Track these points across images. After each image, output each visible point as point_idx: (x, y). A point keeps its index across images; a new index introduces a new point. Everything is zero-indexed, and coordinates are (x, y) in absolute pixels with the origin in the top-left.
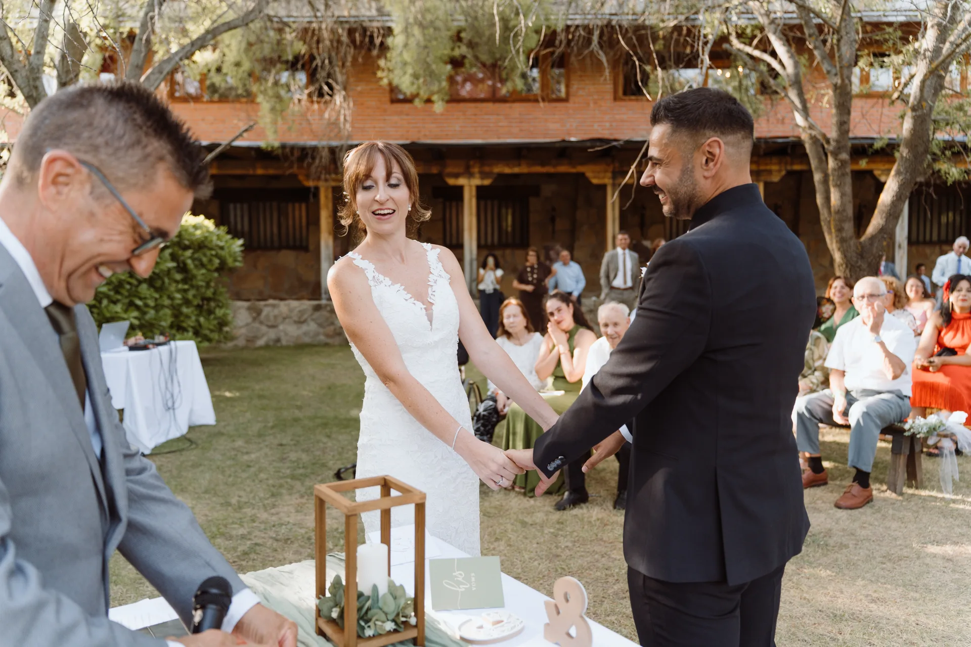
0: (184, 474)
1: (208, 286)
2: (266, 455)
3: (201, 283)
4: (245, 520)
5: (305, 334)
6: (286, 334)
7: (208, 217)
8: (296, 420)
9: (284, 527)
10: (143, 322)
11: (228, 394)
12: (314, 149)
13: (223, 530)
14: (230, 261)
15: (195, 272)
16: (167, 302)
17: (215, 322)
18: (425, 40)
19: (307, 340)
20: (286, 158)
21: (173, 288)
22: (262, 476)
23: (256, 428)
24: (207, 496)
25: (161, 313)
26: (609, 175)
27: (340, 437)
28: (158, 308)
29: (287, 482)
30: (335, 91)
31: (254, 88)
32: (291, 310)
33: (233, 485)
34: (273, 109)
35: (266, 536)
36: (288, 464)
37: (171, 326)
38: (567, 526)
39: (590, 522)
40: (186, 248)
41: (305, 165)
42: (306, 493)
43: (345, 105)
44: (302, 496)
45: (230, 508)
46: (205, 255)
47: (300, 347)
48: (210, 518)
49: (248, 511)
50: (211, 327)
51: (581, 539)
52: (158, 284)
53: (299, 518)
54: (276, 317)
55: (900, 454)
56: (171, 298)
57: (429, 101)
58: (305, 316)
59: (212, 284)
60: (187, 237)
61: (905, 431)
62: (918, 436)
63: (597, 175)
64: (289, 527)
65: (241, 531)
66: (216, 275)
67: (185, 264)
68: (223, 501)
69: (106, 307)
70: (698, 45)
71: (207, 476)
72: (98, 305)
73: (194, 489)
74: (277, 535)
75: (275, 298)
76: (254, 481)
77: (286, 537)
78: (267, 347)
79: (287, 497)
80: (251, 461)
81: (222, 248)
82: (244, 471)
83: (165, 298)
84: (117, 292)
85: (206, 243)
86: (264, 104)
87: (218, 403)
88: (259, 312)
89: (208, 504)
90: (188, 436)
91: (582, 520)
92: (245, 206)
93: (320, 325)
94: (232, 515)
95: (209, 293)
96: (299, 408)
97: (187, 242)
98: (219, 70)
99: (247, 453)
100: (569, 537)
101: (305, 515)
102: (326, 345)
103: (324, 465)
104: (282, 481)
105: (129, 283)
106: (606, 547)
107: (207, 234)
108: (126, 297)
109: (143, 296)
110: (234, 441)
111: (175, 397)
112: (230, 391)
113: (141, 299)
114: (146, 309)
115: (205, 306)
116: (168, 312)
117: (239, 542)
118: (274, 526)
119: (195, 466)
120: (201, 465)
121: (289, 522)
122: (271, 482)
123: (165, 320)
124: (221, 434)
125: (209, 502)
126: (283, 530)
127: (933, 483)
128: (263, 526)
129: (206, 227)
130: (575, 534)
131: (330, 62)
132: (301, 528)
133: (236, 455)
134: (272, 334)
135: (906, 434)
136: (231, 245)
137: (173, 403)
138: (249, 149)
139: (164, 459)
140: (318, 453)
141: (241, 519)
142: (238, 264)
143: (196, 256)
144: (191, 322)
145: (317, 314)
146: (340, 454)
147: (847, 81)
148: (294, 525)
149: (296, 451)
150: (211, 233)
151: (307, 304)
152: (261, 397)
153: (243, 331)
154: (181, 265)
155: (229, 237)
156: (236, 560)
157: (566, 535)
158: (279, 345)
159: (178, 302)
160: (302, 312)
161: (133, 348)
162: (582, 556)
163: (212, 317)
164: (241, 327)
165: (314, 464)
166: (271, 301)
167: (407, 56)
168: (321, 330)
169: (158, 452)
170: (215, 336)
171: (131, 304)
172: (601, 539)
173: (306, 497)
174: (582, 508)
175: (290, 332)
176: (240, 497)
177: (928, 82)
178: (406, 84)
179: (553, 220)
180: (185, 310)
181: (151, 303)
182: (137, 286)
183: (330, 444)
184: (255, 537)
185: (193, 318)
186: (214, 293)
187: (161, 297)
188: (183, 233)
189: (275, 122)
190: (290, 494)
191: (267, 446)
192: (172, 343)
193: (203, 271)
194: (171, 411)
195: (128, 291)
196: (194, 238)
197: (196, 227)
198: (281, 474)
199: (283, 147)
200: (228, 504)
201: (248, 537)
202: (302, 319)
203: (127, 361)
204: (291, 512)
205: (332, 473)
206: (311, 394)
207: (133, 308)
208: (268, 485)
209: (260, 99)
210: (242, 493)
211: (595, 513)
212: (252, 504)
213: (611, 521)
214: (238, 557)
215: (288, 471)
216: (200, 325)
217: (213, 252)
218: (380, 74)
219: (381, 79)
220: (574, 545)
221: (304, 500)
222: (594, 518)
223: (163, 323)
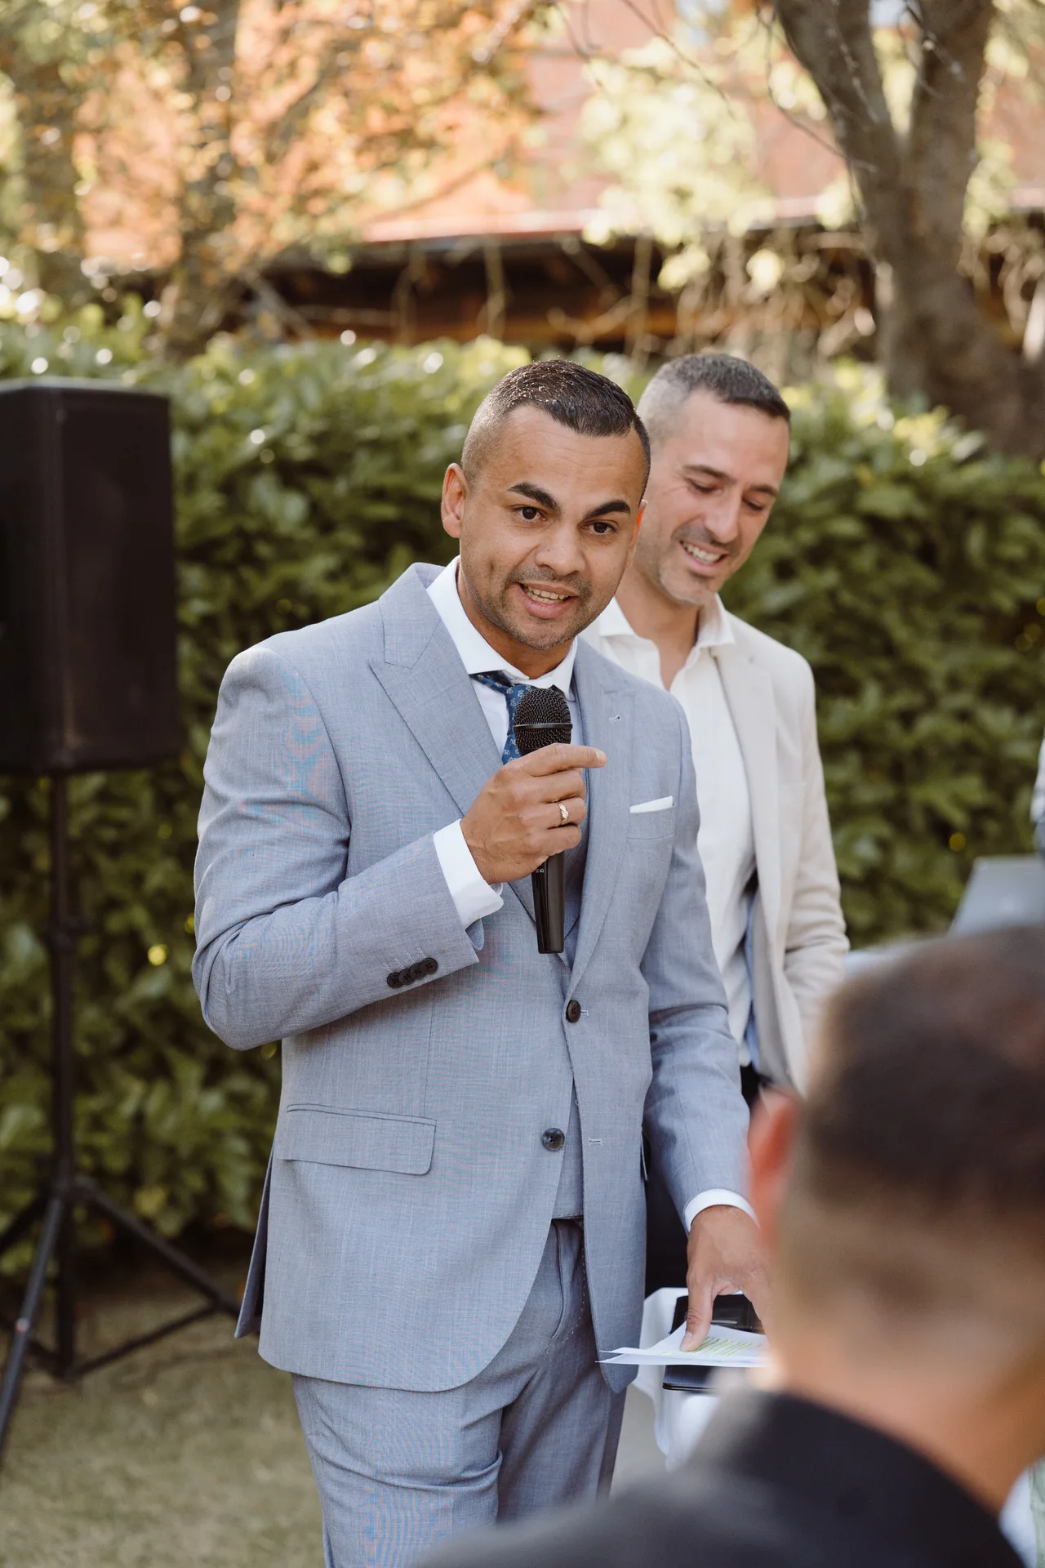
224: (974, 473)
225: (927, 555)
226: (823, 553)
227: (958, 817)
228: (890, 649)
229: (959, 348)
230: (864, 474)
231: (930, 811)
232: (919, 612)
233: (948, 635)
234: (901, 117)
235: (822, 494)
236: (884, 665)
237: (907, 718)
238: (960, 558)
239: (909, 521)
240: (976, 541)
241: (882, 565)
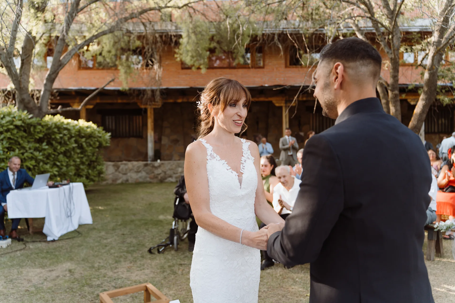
0: (73, 250)
1: (93, 155)
2: (115, 239)
3: (89, 154)
4: (101, 276)
5: (140, 177)
6: (131, 178)
7: (94, 123)
8: (132, 221)
9: (120, 280)
10: (60, 173)
11: (100, 208)
12: (144, 91)
13: (89, 282)
14: (104, 144)
15: (87, 148)
16: (72, 163)
17: (97, 172)
18: (197, 40)
19: (141, 180)
20: (131, 94)
21: (76, 156)
22: (112, 251)
23: (112, 225)
24: (83, 262)
25: (70, 168)
26: (284, 102)
27: (153, 230)
28: (67, 166)
29: (124, 255)
30: (154, 63)
31: (117, 63)
32: (133, 166)
33: (97, 256)
34: (126, 72)
35: (110, 285)
36: (126, 245)
37: (75, 175)
38: (264, 279)
39: (276, 277)
40: (83, 137)
41: (140, 97)
42: (133, 261)
43: (159, 70)
44: (131, 263)
45: (94, 269)
46: (92, 140)
47: (138, 184)
48: (83, 275)
49: (103, 271)
50: (95, 175)
51: (272, 287)
52: (68, 154)
53: (128, 275)
54: (126, 170)
55: (432, 240)
56: (74, 161)
57: (199, 68)
58: (140, 169)
59: (96, 154)
60: (83, 132)
61: (434, 228)
62: (441, 231)
63: (278, 102)
64: (122, 280)
65: (98, 282)
66: (97, 150)
67: (82, 145)
68: (90, 265)
69: (42, 166)
70: (326, 38)
71: (85, 251)
72: (37, 165)
73: (77, 258)
74: (116, 285)
75: (126, 160)
76: (107, 254)
77: (121, 286)
78: (122, 184)
79: (123, 263)
80: (108, 243)
81: (100, 137)
82: (103, 249)
83: (71, 161)
84: (48, 159)
85: (93, 135)
86: (122, 70)
87: (94, 213)
88: (118, 167)
89: (83, 267)
90: (78, 230)
91: (272, 275)
92: (114, 117)
93: (147, 173)
94: (94, 273)
95: (94, 158)
96: (134, 215)
97: (83, 135)
98: (100, 54)
99: (106, 239)
100: (265, 285)
101: (132, 273)
102: (150, 183)
103: (143, 245)
104: (122, 254)
105: (54, 154)
106: (285, 291)
107: (93, 131)
108: (52, 161)
109: (60, 160)
110: (100, 232)
111: (72, 211)
112: (101, 206)
113: (59, 162)
114: (62, 167)
115: (91, 165)
116: (73, 168)
117: (96, 288)
118: (115, 280)
119: (79, 246)
120: (82, 245)
121: (122, 277)
122: (116, 255)
123: (72, 172)
124: (94, 229)
125: (84, 266)
126: (119, 282)
127: (448, 254)
128: (109, 280)
129: (93, 127)
130: (269, 284)
131: (152, 50)
132: (128, 280)
133: (100, 240)
134: (124, 178)
135: (436, 230)
136: (105, 135)
137: (71, 214)
138: (114, 91)
139: (64, 243)
140: (141, 239)
141: (98, 275)
142: (108, 145)
143: (88, 141)
144: (85, 173)
145: (146, 168)
146: (152, 239)
147: (397, 57)
148: (125, 279)
149: (131, 238)
150: (95, 130)
151: (141, 163)
152: (116, 209)
153: (111, 176)
154: (80, 145)
155: (104, 132)
156: (93, 299)
157: (264, 284)
158: (127, 183)
159: (78, 163)
160: (139, 167)
161: (50, 187)
162: (272, 297)
163: (95, 170)
164: (110, 174)
165: (138, 245)
166: (124, 162)
167: (189, 48)
168: (148, 176)
169: (61, 238)
170: (96, 179)
171: (55, 165)
172: (282, 287)
173: (133, 263)
174: (272, 269)
175: (133, 176)
176: (99, 263)
177: (436, 57)
178: (188, 60)
179: (257, 123)
180: (82, 167)
181: (64, 164)
182: (58, 156)
183: (147, 234)
184: (105, 286)
185: (86, 171)
186: (97, 159)
187: (69, 161)
188: (81, 130)
189: (126, 79)
190: (125, 261)
191: (116, 235)
192: (71, 184)
193: (91, 148)
194: (70, 218)
195: (53, 158)
196: (86, 133)
197: (88, 127)
198: (121, 250)
199: (130, 89)
200: (93, 267)
201: (101, 286)
202: (139, 170)
203: (47, 194)
204: (124, 272)
205: (147, 249)
206: (140, 208)
207: (55, 166)
208: (114, 256)
209: (120, 67)
210: (101, 261)
211: (279, 272)
212: (105, 267)
213: (287, 276)
214: (94, 297)
215: (125, 249)
216: (89, 174)
217: (96, 139)
218: (176, 56)
219: (176, 58)
220: (268, 290)
221: (131, 265)
222: (278, 275)
223: (71, 174)
224: (31, 120)
225: (25, 131)
226: (8, 131)
227: (32, 167)
228: (19, 144)
229: (29, 103)
230: (14, 119)
231: (27, 166)
232: (24, 139)
233: (29, 142)
234: (18, 71)
235: (7, 122)
236: (19, 146)
237: (23, 154)
238: (30, 131)
239: (21, 126)
240: (32, 129)
241: (17, 132)
